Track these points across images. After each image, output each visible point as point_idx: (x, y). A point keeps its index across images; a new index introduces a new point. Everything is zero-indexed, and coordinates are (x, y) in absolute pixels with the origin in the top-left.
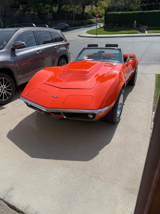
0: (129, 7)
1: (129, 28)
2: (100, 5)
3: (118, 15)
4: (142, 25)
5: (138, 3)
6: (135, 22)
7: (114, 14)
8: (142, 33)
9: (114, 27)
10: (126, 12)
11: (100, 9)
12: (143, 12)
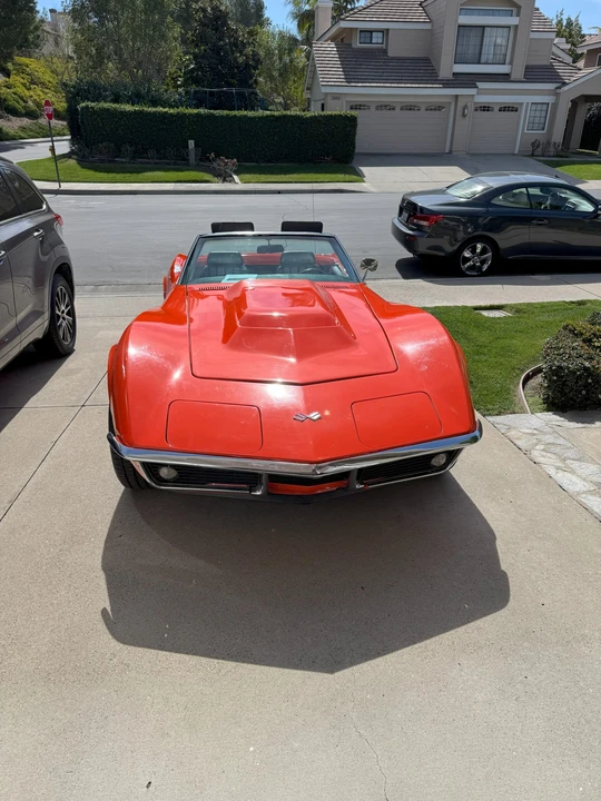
0: (149, 92)
1: (174, 164)
2: (21, 69)
3: (124, 113)
4: (217, 156)
5: (175, 80)
6: (191, 143)
7: (108, 110)
8: (224, 181)
9: (118, 156)
10: (154, 109)
11: (24, 85)
12: (212, 114)
